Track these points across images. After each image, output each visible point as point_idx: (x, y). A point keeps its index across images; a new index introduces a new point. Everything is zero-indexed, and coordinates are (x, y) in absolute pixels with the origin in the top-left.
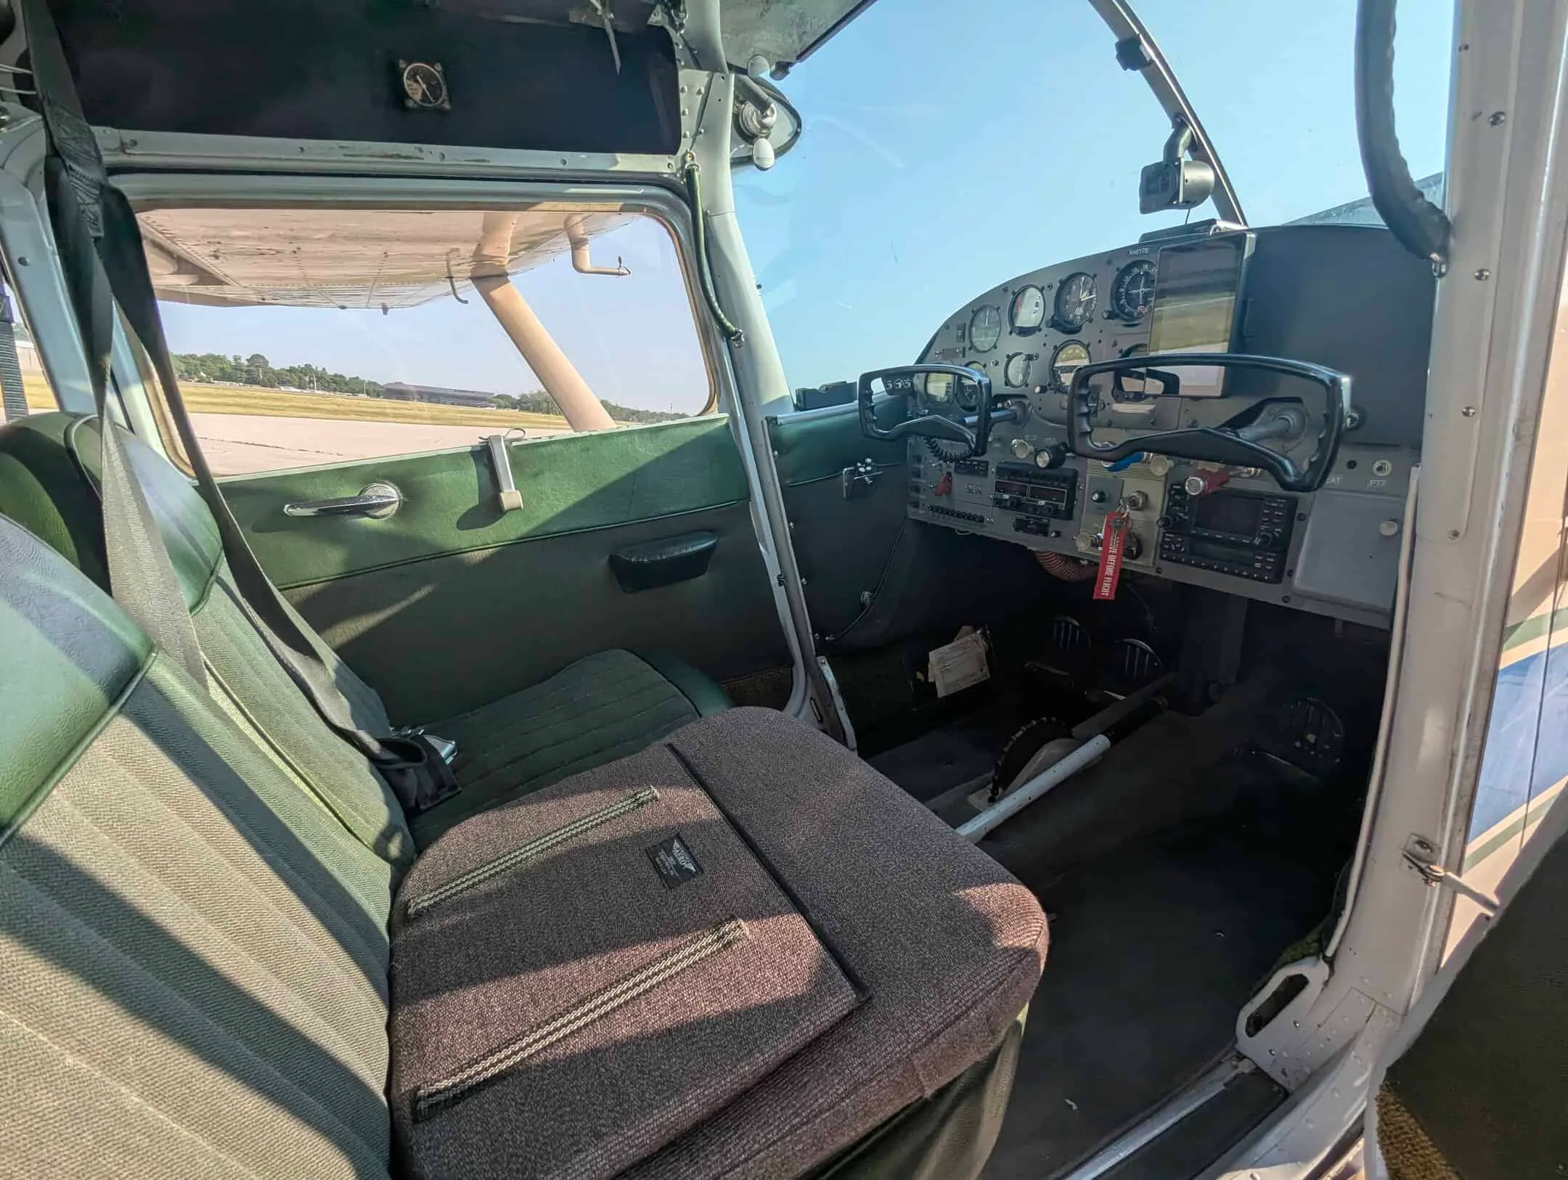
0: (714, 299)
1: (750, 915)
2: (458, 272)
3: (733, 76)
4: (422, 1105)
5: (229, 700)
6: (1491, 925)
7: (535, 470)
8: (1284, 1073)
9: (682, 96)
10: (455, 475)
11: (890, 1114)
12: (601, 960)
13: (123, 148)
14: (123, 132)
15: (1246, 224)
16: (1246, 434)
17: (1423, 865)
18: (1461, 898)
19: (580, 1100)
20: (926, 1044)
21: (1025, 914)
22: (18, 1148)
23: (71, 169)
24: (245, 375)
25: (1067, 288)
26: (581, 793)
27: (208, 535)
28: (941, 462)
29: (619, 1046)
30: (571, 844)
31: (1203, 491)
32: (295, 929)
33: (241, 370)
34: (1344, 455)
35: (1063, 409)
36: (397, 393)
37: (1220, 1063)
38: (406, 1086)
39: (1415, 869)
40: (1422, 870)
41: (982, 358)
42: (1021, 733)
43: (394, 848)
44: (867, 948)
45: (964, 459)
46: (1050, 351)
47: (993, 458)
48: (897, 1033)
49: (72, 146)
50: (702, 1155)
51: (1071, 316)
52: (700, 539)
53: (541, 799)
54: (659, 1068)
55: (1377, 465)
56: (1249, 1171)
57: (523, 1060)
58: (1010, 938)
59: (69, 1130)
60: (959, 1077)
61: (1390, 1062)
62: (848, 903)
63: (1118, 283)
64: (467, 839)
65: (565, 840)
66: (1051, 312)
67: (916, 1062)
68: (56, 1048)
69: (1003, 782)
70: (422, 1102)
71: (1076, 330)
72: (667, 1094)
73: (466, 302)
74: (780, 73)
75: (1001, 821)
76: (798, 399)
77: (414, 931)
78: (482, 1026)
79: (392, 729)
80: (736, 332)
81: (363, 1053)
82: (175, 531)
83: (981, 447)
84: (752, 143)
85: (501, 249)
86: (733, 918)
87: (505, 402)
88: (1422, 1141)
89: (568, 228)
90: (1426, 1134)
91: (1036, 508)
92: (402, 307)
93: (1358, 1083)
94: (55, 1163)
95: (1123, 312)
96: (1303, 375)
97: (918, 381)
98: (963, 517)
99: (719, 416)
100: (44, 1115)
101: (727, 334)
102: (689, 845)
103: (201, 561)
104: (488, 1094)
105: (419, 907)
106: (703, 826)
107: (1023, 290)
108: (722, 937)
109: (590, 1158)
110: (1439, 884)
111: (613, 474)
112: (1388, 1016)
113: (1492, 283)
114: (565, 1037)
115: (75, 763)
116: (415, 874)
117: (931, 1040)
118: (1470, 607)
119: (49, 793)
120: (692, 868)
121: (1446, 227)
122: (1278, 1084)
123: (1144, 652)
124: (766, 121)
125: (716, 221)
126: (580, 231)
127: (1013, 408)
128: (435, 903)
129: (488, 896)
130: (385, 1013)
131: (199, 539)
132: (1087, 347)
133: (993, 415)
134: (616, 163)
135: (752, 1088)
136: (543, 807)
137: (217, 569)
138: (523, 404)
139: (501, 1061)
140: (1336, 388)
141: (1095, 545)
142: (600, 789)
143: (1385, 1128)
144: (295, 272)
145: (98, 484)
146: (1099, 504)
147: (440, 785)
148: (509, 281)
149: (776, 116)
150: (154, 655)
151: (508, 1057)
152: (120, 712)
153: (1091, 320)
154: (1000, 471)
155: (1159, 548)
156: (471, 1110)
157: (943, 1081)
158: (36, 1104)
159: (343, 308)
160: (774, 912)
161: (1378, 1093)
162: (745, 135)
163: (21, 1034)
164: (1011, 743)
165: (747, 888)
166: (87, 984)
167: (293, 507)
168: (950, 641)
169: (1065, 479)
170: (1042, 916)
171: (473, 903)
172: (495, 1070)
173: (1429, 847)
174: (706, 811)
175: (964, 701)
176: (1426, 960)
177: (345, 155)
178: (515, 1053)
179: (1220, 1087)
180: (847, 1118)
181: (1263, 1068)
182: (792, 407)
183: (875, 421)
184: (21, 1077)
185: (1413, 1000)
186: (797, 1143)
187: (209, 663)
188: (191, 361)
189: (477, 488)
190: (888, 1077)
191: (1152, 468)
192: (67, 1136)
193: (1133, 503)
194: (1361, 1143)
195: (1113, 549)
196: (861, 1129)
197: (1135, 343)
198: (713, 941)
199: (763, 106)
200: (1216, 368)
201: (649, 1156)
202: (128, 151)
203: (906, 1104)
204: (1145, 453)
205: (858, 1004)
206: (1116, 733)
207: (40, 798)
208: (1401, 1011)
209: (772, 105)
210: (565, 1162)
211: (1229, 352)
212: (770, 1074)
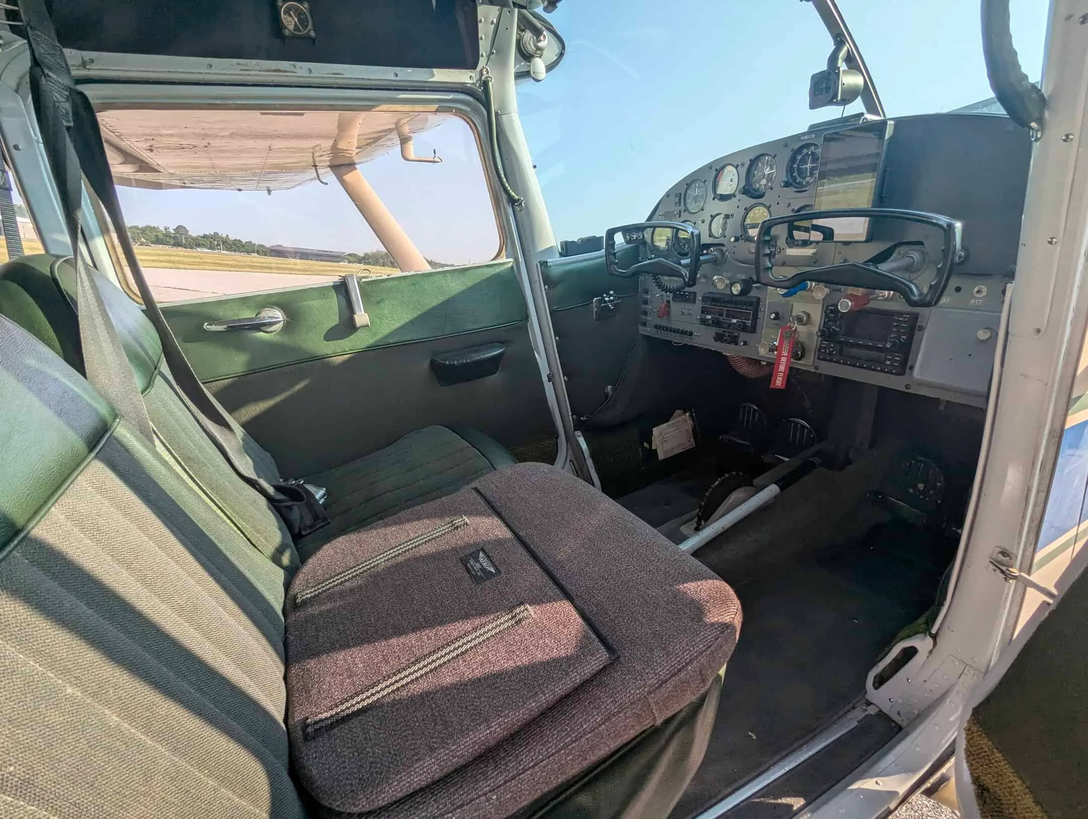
0: (503, 176)
1: (534, 602)
2: (320, 162)
3: (516, 10)
4: (310, 729)
5: (170, 456)
6: (1051, 608)
7: (378, 299)
8: (899, 713)
9: (480, 25)
10: (323, 302)
11: (632, 736)
12: (431, 633)
13: (84, 65)
14: (84, 53)
15: (884, 116)
16: (884, 268)
17: (1004, 568)
18: (1030, 591)
19: (419, 726)
20: (657, 688)
21: (725, 601)
22: (36, 748)
23: (49, 76)
24: (172, 241)
25: (755, 166)
26: (413, 520)
27: (152, 342)
28: (663, 293)
29: (445, 690)
30: (408, 555)
31: (851, 308)
32: (220, 609)
33: (170, 237)
34: (954, 282)
35: (750, 253)
36: (278, 252)
37: (854, 708)
38: (298, 717)
39: (998, 571)
40: (1003, 572)
41: (692, 218)
42: (717, 482)
43: (286, 559)
44: (615, 624)
45: (679, 290)
46: (742, 212)
47: (700, 290)
48: (637, 680)
49: (49, 60)
50: (503, 762)
51: (758, 186)
52: (492, 348)
53: (386, 525)
54: (473, 705)
55: (976, 289)
56: (875, 780)
57: (378, 699)
58: (714, 617)
59: (71, 737)
60: (680, 711)
61: (975, 705)
62: (601, 594)
63: (793, 160)
64: (336, 553)
65: (405, 552)
66: (743, 184)
67: (651, 700)
68: (60, 682)
69: (705, 516)
70: (310, 727)
71: (761, 196)
72: (479, 722)
73: (326, 184)
74: (550, 8)
75: (703, 544)
76: (562, 249)
77: (301, 614)
78: (350, 677)
79: (281, 480)
80: (519, 200)
81: (269, 695)
82: (129, 339)
83: (693, 281)
84: (530, 62)
85: (350, 144)
86: (522, 603)
87: (354, 258)
88: (997, 757)
89: (397, 128)
90: (1000, 752)
91: (730, 325)
92: (281, 189)
93: (952, 719)
94: (62, 759)
95: (796, 182)
96: (928, 222)
97: (647, 234)
98: (678, 332)
99: (506, 261)
100: (53, 727)
101: (512, 201)
102: (490, 554)
103: (147, 359)
104: (355, 722)
105: (304, 598)
106: (499, 542)
107: (723, 168)
108: (515, 616)
109: (426, 764)
110: (1014, 581)
111: (432, 302)
112: (974, 674)
113: (1075, 143)
114: (407, 684)
115: (66, 489)
116: (301, 576)
117: (661, 686)
118: (1046, 385)
119: (49, 509)
120: (493, 570)
121: (1043, 102)
122: (894, 721)
123: (803, 427)
124: (540, 44)
125: (504, 118)
126: (406, 129)
127: (715, 253)
128: (315, 595)
129: (352, 590)
130: (282, 668)
131: (146, 345)
132: (768, 208)
133: (702, 258)
134: (433, 75)
135: (536, 718)
136: (389, 530)
137: (159, 365)
138: (365, 260)
139: (363, 700)
140: (951, 231)
141: (772, 350)
142: (428, 518)
143: (970, 749)
144: (207, 162)
145: (75, 303)
146: (776, 322)
147: (316, 518)
148: (356, 169)
149: (546, 41)
150: (118, 420)
151: (368, 697)
152: (96, 457)
153: (771, 189)
154: (705, 299)
155: (817, 353)
156: (344, 732)
157: (669, 714)
158: (47, 719)
159: (240, 190)
160: (551, 599)
161: (966, 725)
162: (525, 56)
163: (36, 671)
164: (711, 490)
165: (532, 584)
166: (81, 639)
167: (210, 324)
168: (668, 421)
169: (751, 304)
170: (737, 602)
171: (342, 595)
172: (360, 706)
173: (1008, 556)
174: (500, 531)
175: (678, 462)
176: (1003, 634)
177: (241, 70)
178: (373, 695)
179: (854, 724)
180: (603, 738)
181: (884, 710)
182: (558, 255)
183: (616, 264)
184: (36, 700)
185: (992, 664)
186: (568, 755)
187: (155, 429)
188: (135, 230)
189: (337, 310)
190: (632, 710)
191: (814, 294)
192: (69, 741)
193: (800, 320)
194: (953, 760)
195: (785, 353)
196: (614, 745)
197: (802, 205)
198: (509, 620)
199: (537, 33)
200: (863, 218)
201: (466, 764)
202: (87, 67)
203: (643, 729)
204: (809, 283)
205: (610, 662)
206: (784, 483)
207: (42, 513)
208: (983, 670)
209: (544, 33)
210: (409, 767)
211: (872, 207)
212: (550, 708)
